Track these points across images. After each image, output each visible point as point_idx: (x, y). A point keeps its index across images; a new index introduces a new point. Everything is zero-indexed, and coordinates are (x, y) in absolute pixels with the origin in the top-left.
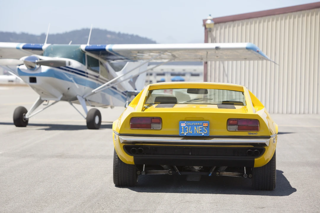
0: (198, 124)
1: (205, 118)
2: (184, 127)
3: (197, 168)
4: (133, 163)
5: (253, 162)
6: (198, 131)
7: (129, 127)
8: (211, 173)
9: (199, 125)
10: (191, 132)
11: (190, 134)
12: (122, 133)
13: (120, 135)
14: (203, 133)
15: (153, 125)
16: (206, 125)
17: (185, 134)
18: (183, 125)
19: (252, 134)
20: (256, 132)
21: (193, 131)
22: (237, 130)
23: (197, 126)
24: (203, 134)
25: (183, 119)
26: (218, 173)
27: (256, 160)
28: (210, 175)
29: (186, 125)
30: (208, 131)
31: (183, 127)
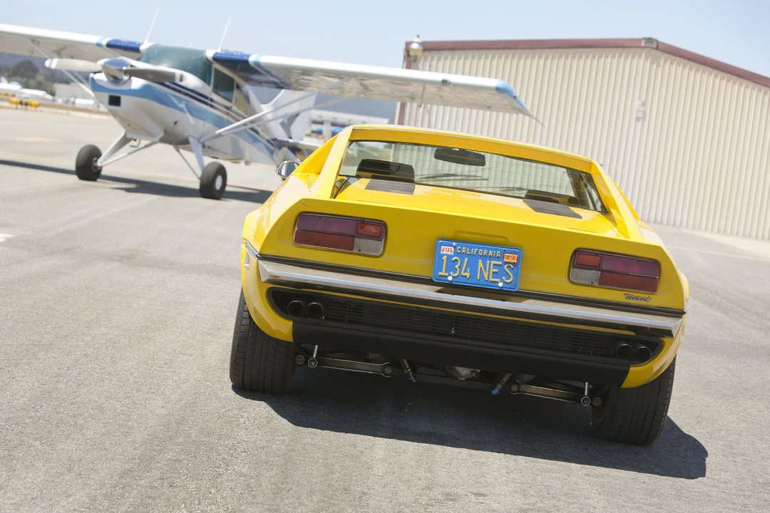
0: (491, 253)
1: (512, 239)
2: (449, 257)
3: (464, 372)
4: (290, 339)
5: (625, 374)
6: (487, 273)
7: (290, 237)
8: (499, 386)
9: (492, 258)
10: (468, 275)
11: (464, 280)
12: (269, 252)
13: (263, 257)
14: (502, 281)
15: (360, 242)
16: (512, 258)
17: (450, 278)
18: (447, 251)
19: (637, 298)
20: (646, 296)
21: (473, 272)
22: (597, 284)
23: (485, 258)
24: (501, 284)
25: (450, 234)
26: (514, 388)
27: (632, 369)
28: (495, 392)
29: (456, 254)
30: (516, 276)
31: (444, 258)
